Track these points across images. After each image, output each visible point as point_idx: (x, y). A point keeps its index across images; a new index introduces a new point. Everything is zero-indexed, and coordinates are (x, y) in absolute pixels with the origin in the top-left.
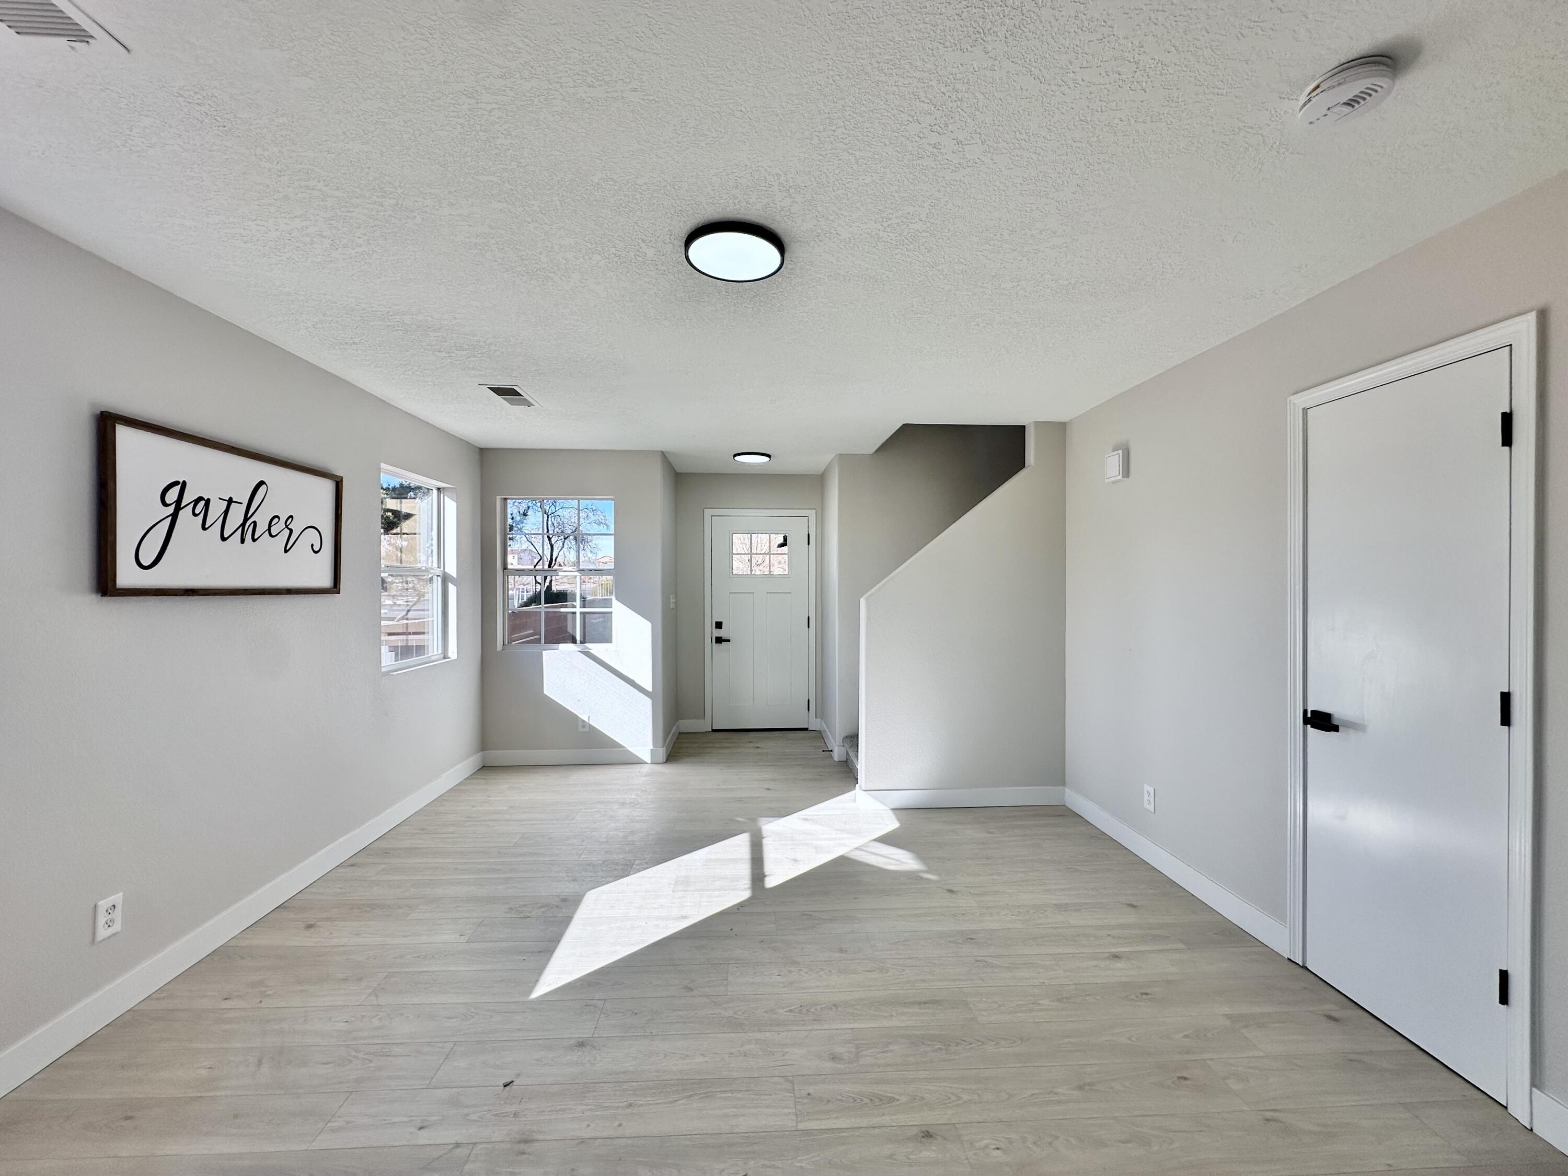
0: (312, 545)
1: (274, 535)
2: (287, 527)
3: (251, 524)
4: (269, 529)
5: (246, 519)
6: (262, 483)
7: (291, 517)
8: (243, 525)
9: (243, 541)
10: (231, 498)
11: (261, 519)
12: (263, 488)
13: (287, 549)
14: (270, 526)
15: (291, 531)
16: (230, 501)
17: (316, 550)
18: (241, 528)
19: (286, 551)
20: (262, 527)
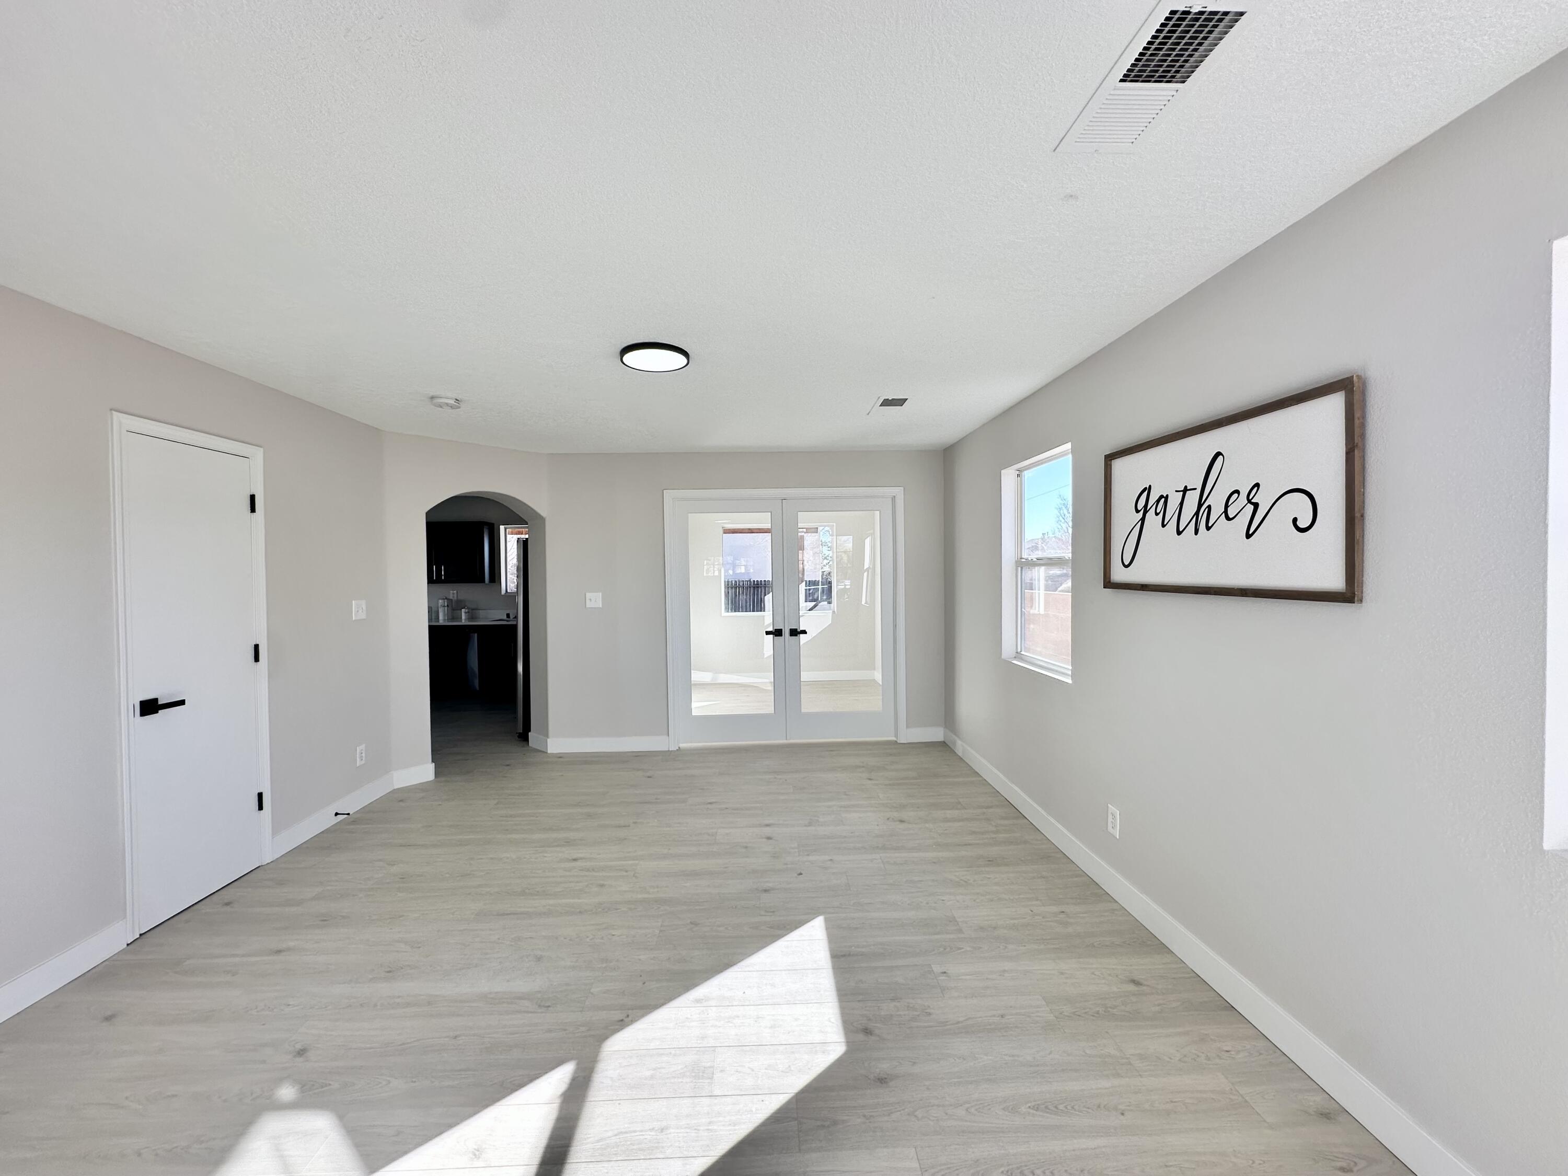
0: (1295, 521)
1: (1231, 517)
2: (1249, 501)
3: (1206, 509)
4: (1226, 512)
5: (1200, 505)
6: (1218, 454)
7: (1257, 485)
8: (1197, 513)
9: (1196, 532)
10: (1186, 487)
11: (1216, 501)
12: (1220, 458)
13: (1250, 533)
14: (1227, 506)
15: (1256, 506)
16: (1186, 490)
17: (1302, 524)
18: (1195, 517)
19: (1248, 536)
20: (1218, 510)
